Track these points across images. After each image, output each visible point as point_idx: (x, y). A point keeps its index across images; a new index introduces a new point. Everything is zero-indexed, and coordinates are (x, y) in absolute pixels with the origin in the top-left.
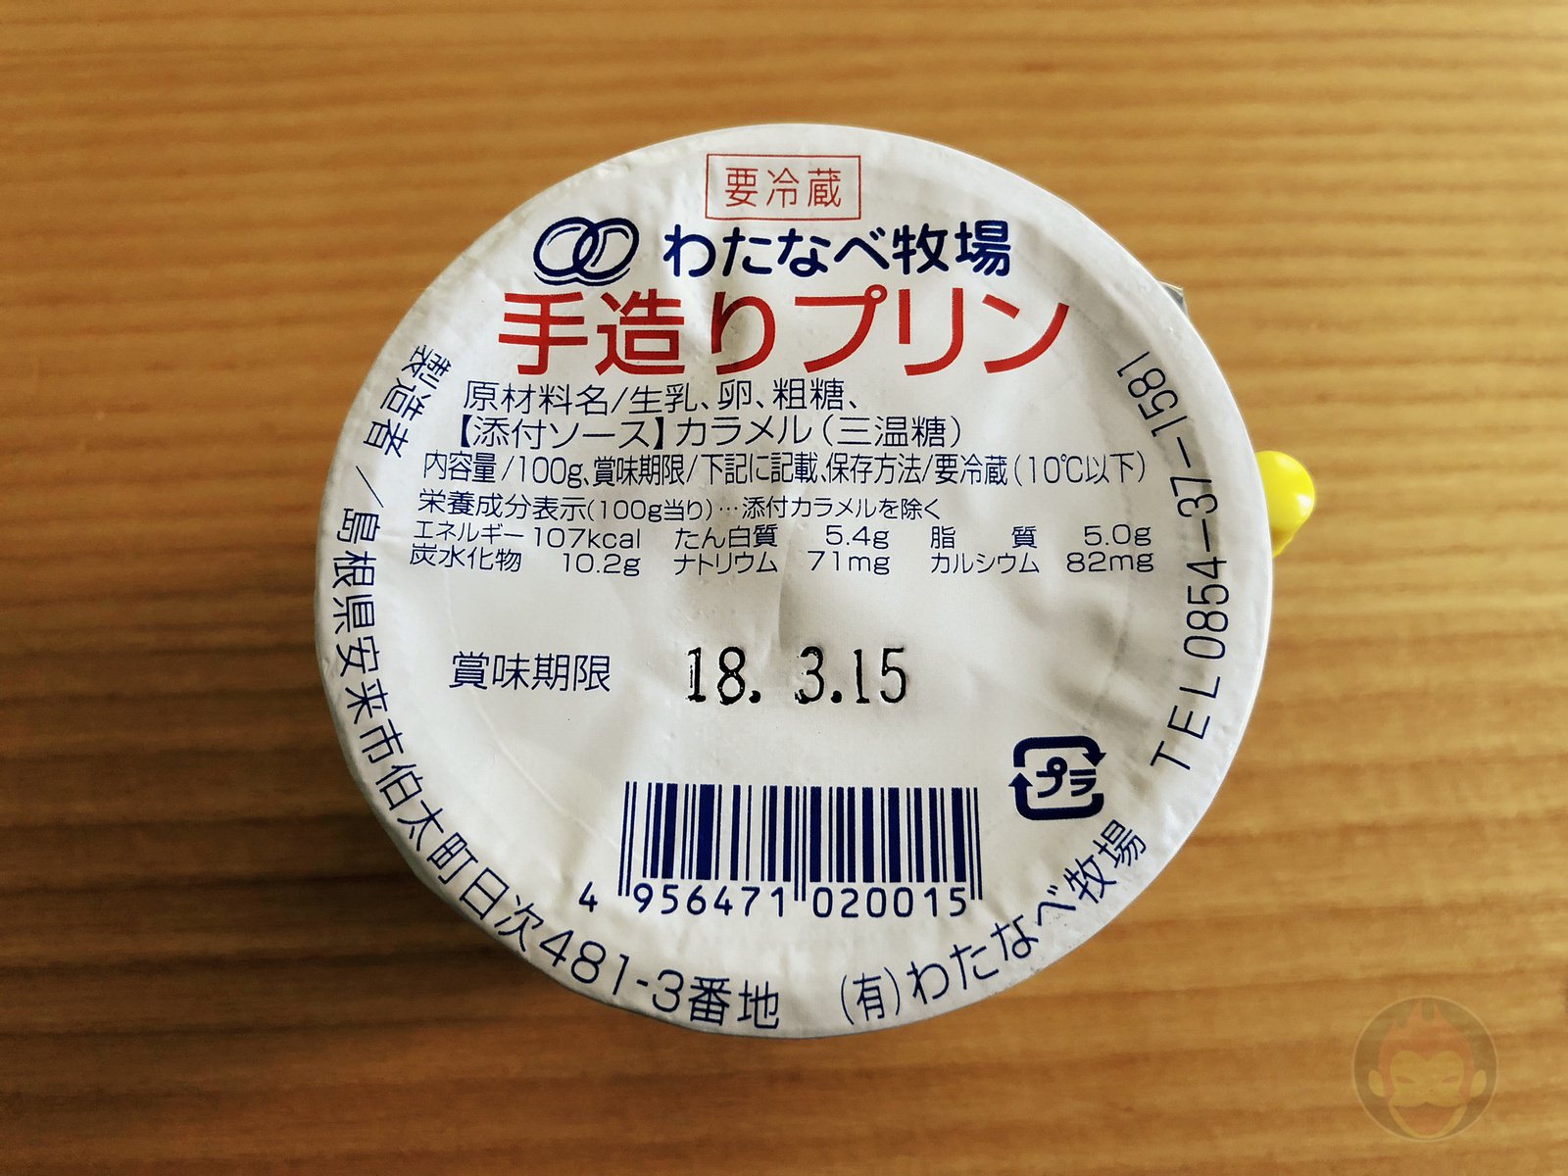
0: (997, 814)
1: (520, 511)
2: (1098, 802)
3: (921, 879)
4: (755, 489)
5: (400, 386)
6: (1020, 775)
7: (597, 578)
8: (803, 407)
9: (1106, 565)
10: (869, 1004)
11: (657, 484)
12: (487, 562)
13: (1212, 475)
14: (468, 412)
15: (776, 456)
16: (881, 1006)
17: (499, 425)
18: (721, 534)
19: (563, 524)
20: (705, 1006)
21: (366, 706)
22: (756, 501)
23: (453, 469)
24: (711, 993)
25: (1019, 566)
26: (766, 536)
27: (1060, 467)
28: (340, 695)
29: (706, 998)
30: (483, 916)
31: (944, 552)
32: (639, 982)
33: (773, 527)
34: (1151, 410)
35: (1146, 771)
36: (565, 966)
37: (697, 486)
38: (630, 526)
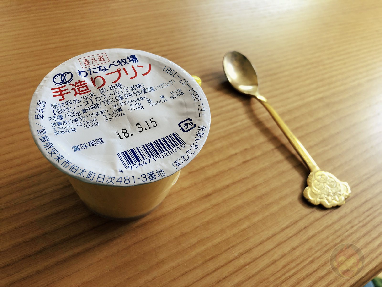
0: (181, 134)
1: (71, 122)
2: (195, 125)
3: (175, 147)
4: (114, 104)
5: (38, 108)
6: (181, 128)
7: (92, 128)
8: (116, 89)
9: (177, 96)
10: (178, 165)
11: (95, 109)
12: (70, 131)
13: (185, 78)
14: (53, 109)
15: (115, 97)
16: (180, 164)
17: (60, 110)
18: (111, 113)
19: (81, 122)
20: (152, 177)
21: (60, 159)
22: (115, 105)
23: (55, 119)
24: (151, 175)
25: (164, 101)
26: (120, 110)
27: (162, 86)
28: (53, 160)
29: (151, 176)
30: (103, 182)
31: (151, 103)
32: (138, 179)
33: (120, 108)
34: (171, 74)
35: (200, 118)
36: (123, 183)
37: (103, 107)
38: (94, 118)
